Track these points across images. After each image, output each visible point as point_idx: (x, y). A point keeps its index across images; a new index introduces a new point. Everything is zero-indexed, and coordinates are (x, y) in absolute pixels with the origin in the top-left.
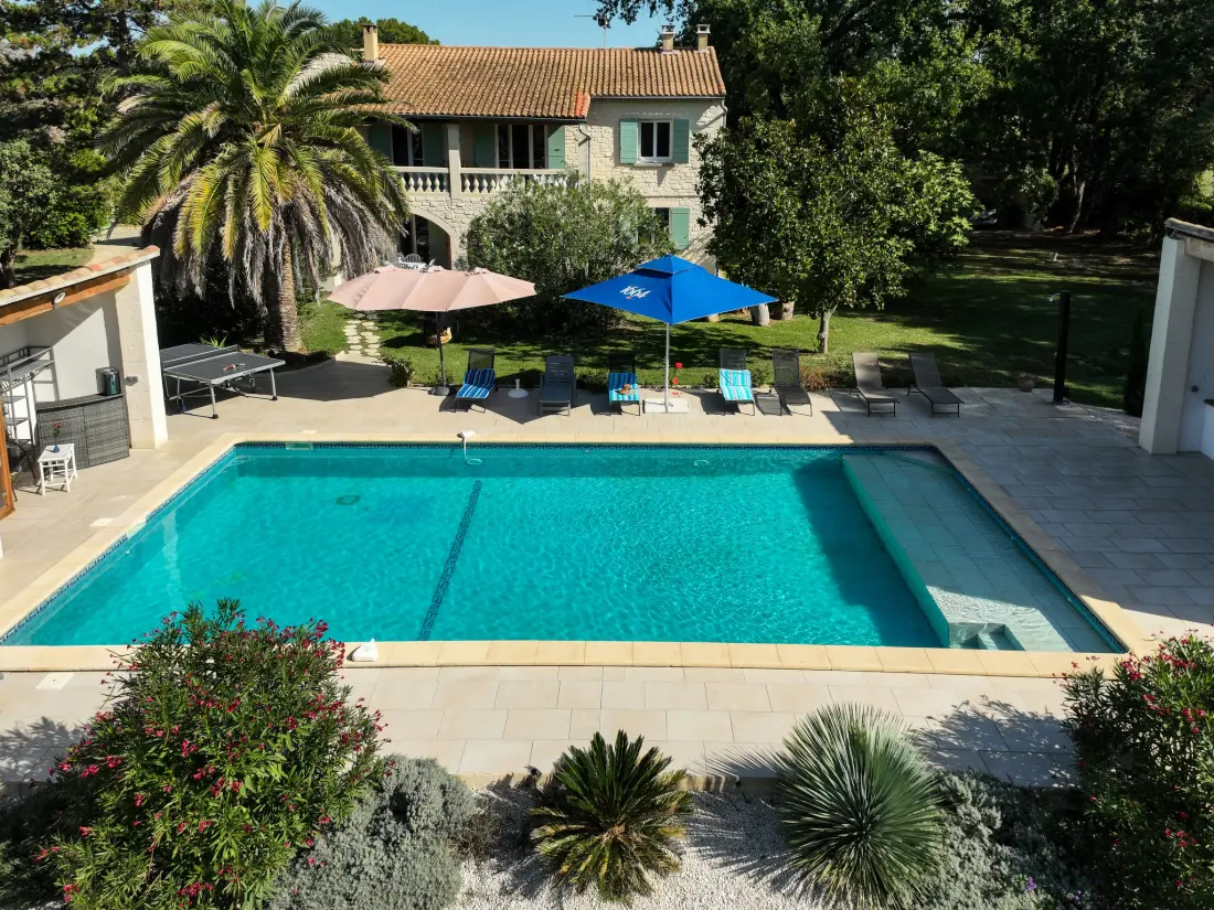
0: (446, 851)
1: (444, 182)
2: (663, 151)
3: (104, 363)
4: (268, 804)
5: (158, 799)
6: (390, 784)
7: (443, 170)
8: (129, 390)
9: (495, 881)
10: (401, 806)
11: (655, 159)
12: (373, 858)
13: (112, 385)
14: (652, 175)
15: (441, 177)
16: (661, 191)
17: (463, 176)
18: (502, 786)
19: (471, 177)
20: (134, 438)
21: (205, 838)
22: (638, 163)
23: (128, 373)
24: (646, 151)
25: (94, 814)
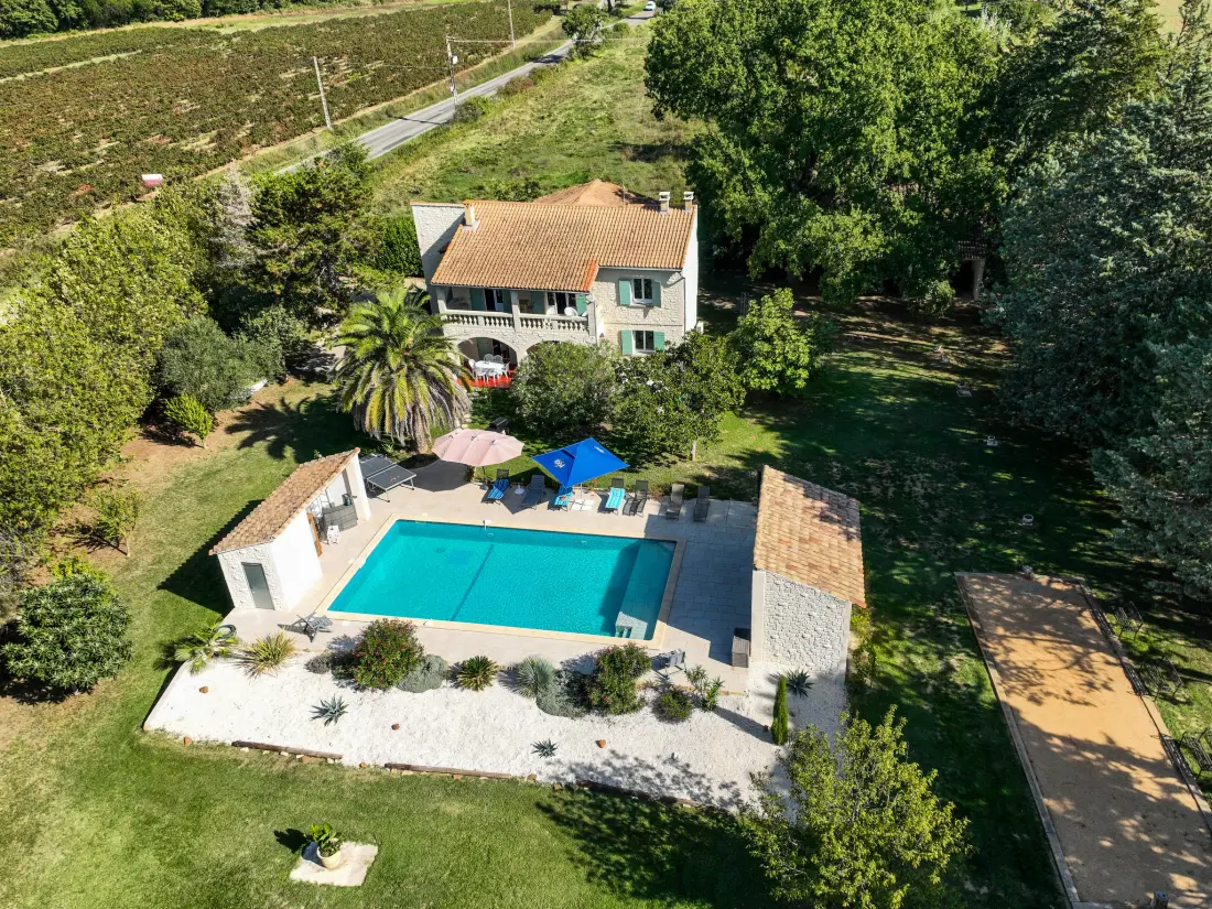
0: (438, 678)
1: (511, 322)
2: (648, 295)
3: (345, 492)
4: (397, 665)
5: (372, 662)
6: (427, 662)
7: (510, 315)
8: (355, 501)
9: (449, 684)
10: (428, 667)
11: (643, 300)
12: (421, 677)
13: (348, 500)
14: (640, 313)
15: (509, 319)
16: (646, 321)
17: (522, 320)
18: (457, 664)
19: (526, 320)
20: (358, 516)
21: (383, 670)
22: (632, 304)
23: (353, 494)
24: (638, 295)
25: (360, 663)
